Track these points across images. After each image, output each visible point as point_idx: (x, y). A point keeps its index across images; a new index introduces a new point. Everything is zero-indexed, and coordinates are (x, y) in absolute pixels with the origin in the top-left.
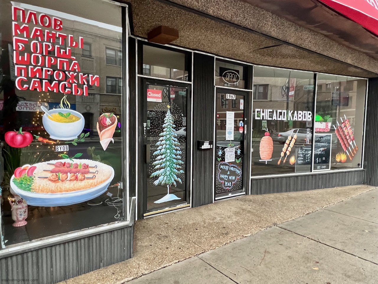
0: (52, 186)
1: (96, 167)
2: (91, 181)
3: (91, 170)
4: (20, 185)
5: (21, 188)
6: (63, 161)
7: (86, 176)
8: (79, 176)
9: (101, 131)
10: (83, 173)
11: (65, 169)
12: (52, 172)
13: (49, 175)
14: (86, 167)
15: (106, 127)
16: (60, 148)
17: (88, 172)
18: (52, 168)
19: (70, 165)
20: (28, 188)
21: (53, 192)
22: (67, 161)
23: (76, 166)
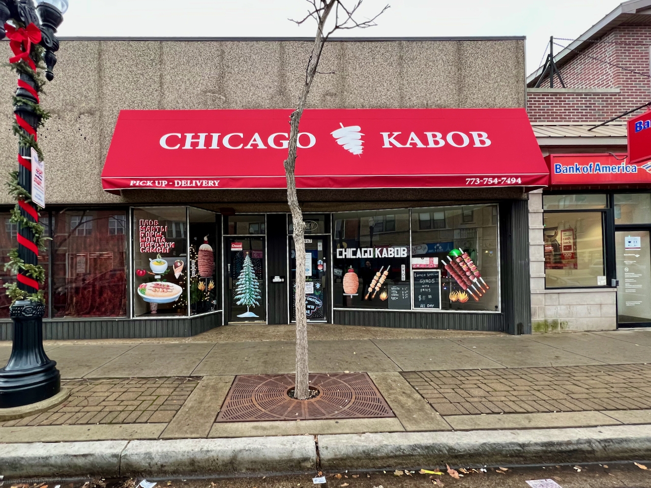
0: (153, 293)
1: (173, 286)
2: (170, 293)
3: (170, 288)
4: (141, 291)
5: (141, 293)
6: (158, 283)
7: (168, 290)
8: (165, 290)
9: (175, 269)
10: (167, 289)
11: (159, 286)
12: (153, 287)
13: (152, 288)
14: (168, 286)
15: (178, 267)
16: (156, 277)
17: (169, 289)
18: (153, 285)
19: (161, 285)
20: (144, 294)
21: (153, 296)
22: (160, 283)
23: (164, 286)
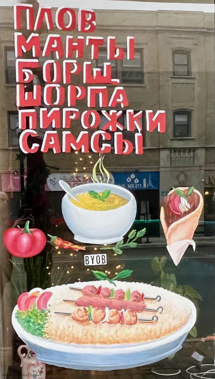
1: (158, 298)
2: (149, 327)
3: (149, 305)
4: (27, 323)
6: (96, 284)
7: (140, 315)
8: (127, 315)
9: (168, 224)
10: (134, 310)
11: (100, 299)
14: (140, 297)
15: (180, 217)
16: (91, 260)
17: (143, 309)
19: (109, 293)
20: (39, 332)
21: (79, 342)
22: (104, 284)
23: (121, 295)
